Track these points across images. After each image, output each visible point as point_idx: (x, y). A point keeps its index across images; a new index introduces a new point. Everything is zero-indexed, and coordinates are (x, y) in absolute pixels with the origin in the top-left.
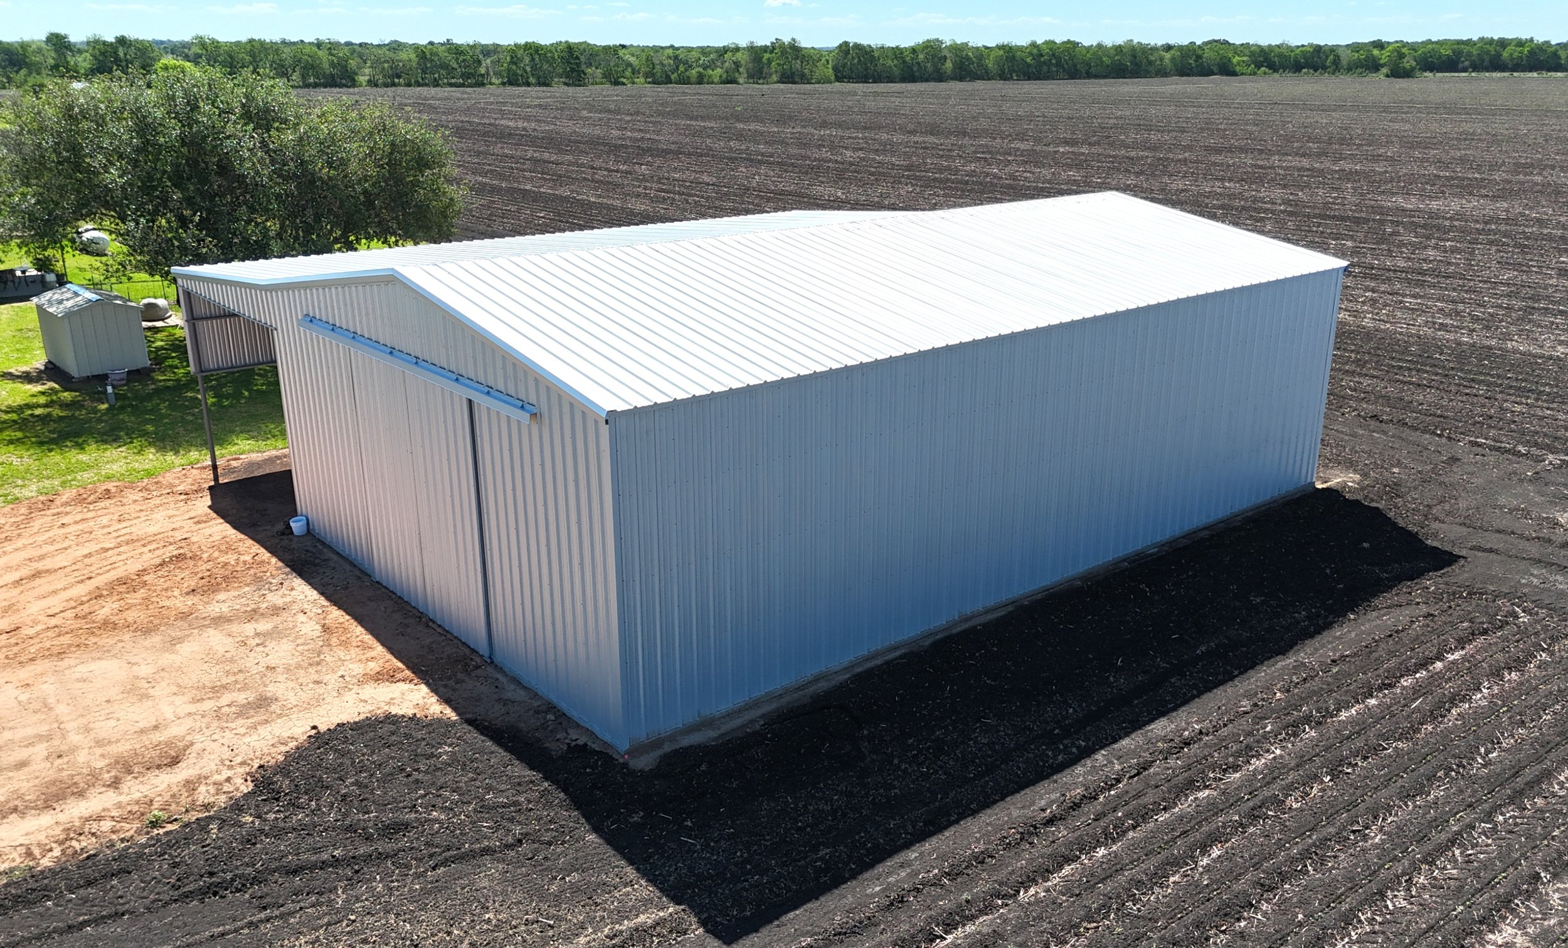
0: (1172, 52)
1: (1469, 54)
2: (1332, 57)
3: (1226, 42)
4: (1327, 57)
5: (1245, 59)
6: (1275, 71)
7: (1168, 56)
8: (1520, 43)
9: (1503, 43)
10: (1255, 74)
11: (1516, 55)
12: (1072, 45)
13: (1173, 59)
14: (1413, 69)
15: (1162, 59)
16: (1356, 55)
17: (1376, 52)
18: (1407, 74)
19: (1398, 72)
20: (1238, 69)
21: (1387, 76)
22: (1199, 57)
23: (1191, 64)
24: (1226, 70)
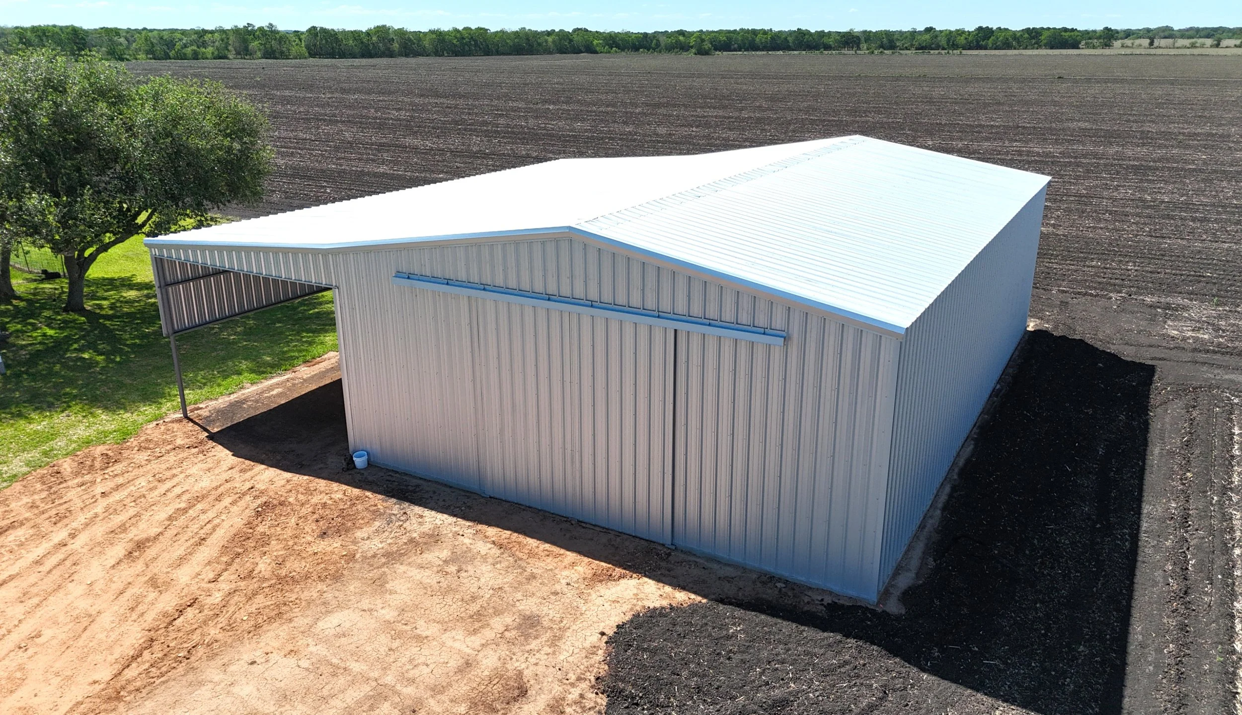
0: (553, 37)
1: (736, 39)
2: (654, 41)
3: (586, 30)
4: (652, 41)
5: (601, 42)
6: (623, 50)
7: (550, 39)
8: (765, 32)
9: (754, 32)
10: (609, 52)
11: (763, 40)
12: (482, 31)
13: (554, 42)
14: (710, 49)
15: (546, 41)
16: (670, 40)
17: (681, 38)
18: (706, 53)
19: (702, 52)
20: (598, 49)
21: (695, 54)
22: (571, 41)
23: (566, 45)
24: (590, 49)
